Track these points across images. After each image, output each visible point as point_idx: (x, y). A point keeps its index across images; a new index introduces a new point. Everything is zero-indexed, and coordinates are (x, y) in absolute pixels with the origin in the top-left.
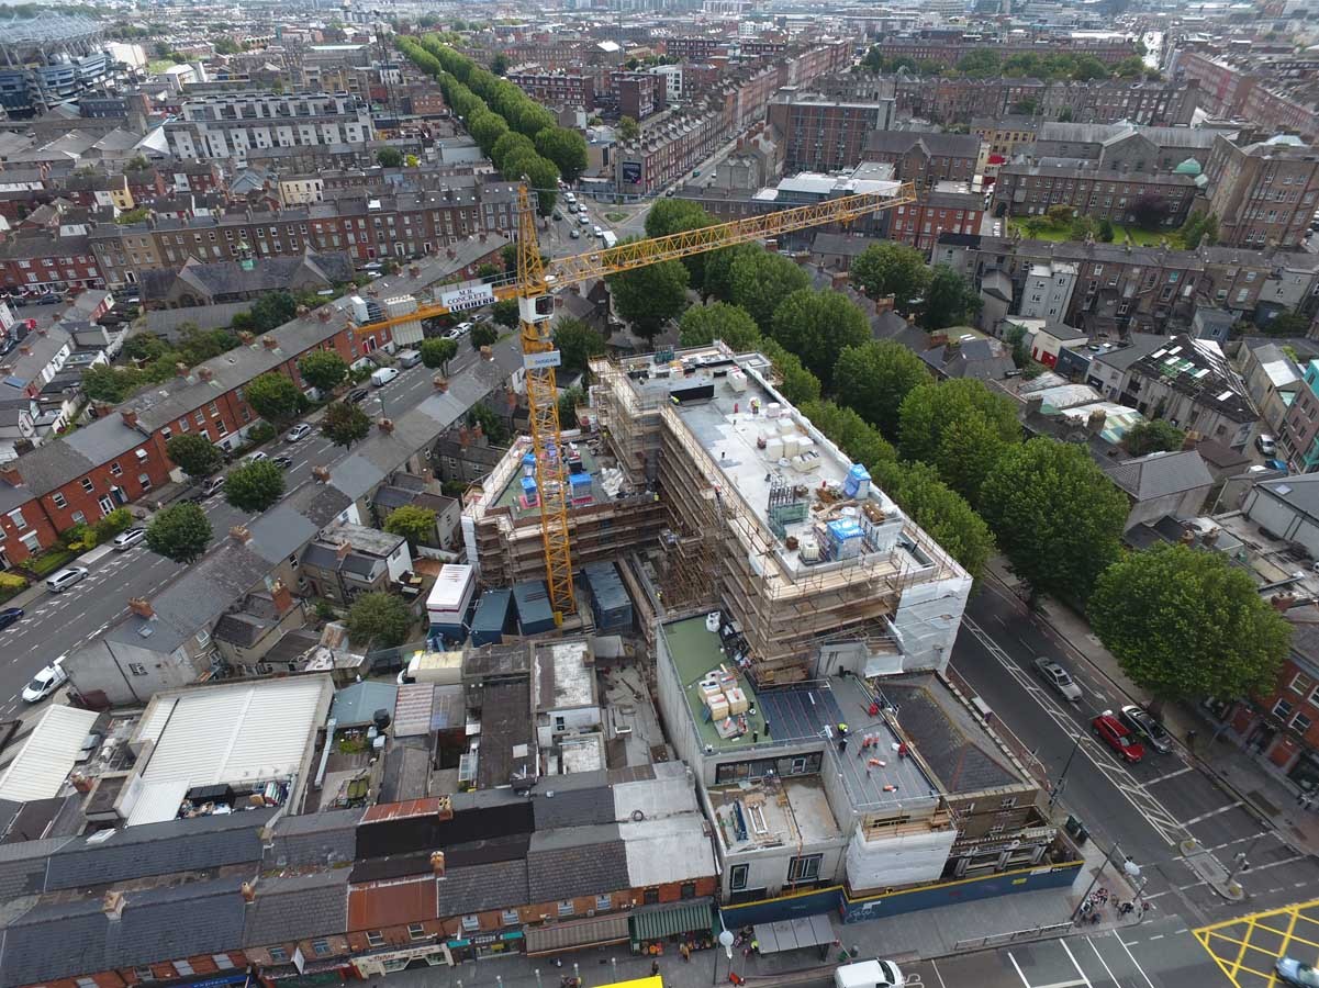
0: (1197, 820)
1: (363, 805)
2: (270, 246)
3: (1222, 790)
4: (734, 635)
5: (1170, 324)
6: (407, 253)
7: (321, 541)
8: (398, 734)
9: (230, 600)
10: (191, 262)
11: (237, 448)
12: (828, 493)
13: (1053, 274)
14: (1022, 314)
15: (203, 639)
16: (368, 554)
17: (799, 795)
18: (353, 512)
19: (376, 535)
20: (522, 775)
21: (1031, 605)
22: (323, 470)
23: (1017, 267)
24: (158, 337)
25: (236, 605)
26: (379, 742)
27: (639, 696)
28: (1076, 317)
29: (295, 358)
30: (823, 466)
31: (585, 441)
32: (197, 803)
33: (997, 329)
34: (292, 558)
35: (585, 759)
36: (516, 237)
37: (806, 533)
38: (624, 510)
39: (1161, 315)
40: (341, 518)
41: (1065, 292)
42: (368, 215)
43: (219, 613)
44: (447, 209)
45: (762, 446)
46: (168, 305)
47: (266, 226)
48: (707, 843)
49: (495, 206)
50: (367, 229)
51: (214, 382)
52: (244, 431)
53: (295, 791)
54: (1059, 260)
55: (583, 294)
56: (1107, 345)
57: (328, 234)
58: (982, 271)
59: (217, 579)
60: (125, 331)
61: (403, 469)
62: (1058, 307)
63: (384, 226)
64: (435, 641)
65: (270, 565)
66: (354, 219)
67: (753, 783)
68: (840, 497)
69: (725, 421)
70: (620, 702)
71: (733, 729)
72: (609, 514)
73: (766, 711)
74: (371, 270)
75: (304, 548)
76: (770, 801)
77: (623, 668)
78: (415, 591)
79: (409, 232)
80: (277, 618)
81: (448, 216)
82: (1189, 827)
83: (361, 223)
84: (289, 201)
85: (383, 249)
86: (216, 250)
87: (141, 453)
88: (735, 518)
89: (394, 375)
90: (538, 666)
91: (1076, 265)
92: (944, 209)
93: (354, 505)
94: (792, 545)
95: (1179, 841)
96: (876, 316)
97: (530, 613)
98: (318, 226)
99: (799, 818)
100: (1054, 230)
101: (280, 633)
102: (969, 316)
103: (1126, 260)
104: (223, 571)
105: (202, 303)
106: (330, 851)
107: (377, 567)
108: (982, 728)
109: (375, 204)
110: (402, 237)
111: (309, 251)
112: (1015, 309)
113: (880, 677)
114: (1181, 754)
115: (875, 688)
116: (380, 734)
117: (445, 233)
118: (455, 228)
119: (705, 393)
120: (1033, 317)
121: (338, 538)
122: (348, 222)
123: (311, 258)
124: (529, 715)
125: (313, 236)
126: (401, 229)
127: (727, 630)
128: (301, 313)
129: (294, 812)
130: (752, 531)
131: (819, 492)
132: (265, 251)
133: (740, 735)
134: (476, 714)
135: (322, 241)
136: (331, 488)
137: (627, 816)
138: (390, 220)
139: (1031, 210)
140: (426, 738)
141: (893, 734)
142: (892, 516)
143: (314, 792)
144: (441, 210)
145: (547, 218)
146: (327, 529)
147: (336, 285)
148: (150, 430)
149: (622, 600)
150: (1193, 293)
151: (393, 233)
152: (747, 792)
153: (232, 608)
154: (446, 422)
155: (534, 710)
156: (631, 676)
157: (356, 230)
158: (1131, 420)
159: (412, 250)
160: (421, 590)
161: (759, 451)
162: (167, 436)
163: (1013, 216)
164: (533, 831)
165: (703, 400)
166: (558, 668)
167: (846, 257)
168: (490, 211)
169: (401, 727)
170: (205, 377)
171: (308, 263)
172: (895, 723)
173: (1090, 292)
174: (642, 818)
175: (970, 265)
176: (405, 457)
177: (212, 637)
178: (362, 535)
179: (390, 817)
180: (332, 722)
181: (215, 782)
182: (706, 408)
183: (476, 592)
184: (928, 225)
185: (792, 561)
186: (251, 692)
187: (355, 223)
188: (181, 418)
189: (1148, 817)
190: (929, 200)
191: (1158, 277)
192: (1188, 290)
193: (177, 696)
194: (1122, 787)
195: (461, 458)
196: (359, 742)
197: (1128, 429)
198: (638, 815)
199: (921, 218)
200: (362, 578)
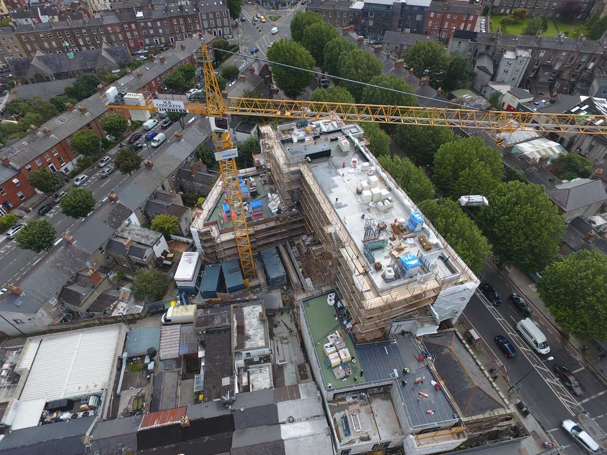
0: (587, 400)
1: (141, 414)
2: (84, 41)
3: (600, 381)
4: (342, 308)
5: (578, 86)
6: (161, 43)
7: (117, 236)
8: (162, 358)
9: (67, 278)
10: (39, 53)
11: (72, 171)
12: (398, 227)
13: (517, 57)
14: (497, 80)
15: (53, 301)
16: (142, 244)
17: (379, 405)
18: (134, 218)
19: (147, 232)
20: (227, 398)
21: (500, 266)
22: (114, 196)
23: (497, 52)
24: (25, 101)
25: (71, 280)
26: (151, 366)
27: (291, 331)
28: (527, 83)
29: (99, 117)
30: (395, 207)
31: (258, 175)
32: (52, 411)
33: (483, 89)
34: (101, 249)
35: (262, 379)
36: (220, 32)
37: (386, 257)
38: (281, 222)
39: (573, 80)
40: (127, 222)
41: (522, 68)
42: (136, 21)
43: (61, 287)
44: (181, 16)
45: (359, 193)
46: (29, 81)
47: (80, 29)
48: (329, 439)
49: (207, 14)
50: (137, 29)
51: (53, 135)
52: (75, 161)
53: (105, 401)
54: (520, 48)
55: (257, 73)
56: (544, 101)
57: (115, 33)
58: (476, 55)
59: (58, 267)
60: (7, 96)
61: (160, 188)
62: (517, 76)
63: (146, 27)
64: (181, 296)
65: (88, 255)
66: (129, 24)
67: (354, 398)
68: (405, 230)
69: (338, 174)
70: (280, 335)
71: (342, 374)
72: (272, 224)
73: (361, 359)
74: (141, 54)
75: (108, 241)
76: (363, 409)
77: (282, 313)
78: (170, 263)
79: (161, 31)
80: (93, 287)
81: (181, 21)
82: (583, 405)
83: (133, 26)
84: (95, 10)
85: (147, 41)
86: (54, 43)
87: (15, 181)
88: (344, 247)
89: (155, 123)
90: (235, 320)
91: (530, 51)
92: (456, 14)
93: (134, 213)
94: (378, 268)
95: (577, 414)
96: (419, 87)
97: (232, 281)
98: (109, 29)
99: (378, 420)
100: (515, 23)
101: (97, 294)
102: (469, 83)
103: (559, 47)
104: (61, 262)
105: (48, 80)
106: (123, 446)
107: (148, 253)
108: (482, 370)
109: (140, 14)
110: (157, 34)
111: (104, 46)
112: (493, 78)
113: (424, 336)
114: (578, 359)
115: (422, 344)
116: (151, 360)
117: (181, 32)
118: (186, 27)
119: (326, 154)
120: (502, 83)
121: (126, 235)
122: (126, 26)
123: (106, 50)
124: (231, 353)
125: (107, 34)
126: (156, 29)
127: (339, 304)
128: (100, 89)
129: (105, 417)
130: (355, 257)
131: (393, 226)
132: (82, 43)
133: (346, 377)
134: (203, 344)
135: (113, 37)
136: (120, 205)
137: (285, 419)
138: (149, 24)
139: (502, 11)
140: (178, 361)
141: (432, 374)
142: (437, 245)
143: (117, 398)
144: (177, 17)
145: (237, 20)
146: (119, 230)
147: (122, 66)
148: (18, 167)
149: (281, 272)
150: (594, 67)
151: (152, 32)
152: (350, 404)
153: (68, 282)
154: (183, 158)
155: (233, 351)
156: (286, 318)
157: (131, 31)
158: (557, 151)
159: (163, 41)
160: (173, 263)
161: (357, 196)
162: (30, 169)
163: (493, 15)
164: (234, 430)
165: (325, 158)
166: (246, 322)
167: (402, 46)
168: (204, 17)
169: (163, 354)
170: (47, 133)
171: (104, 54)
172: (433, 368)
173: (535, 67)
174: (293, 421)
175: (470, 51)
176: (161, 182)
177: (58, 299)
178: (139, 232)
179: (156, 425)
180: (125, 355)
181: (61, 397)
182: (326, 164)
183: (202, 267)
184: (447, 23)
185: (378, 279)
186: (81, 335)
187: (130, 27)
188: (36, 158)
189: (560, 398)
190: (449, 8)
191: (575, 58)
192: (591, 65)
193: (41, 339)
194: (547, 380)
195: (192, 180)
196: (140, 365)
197: (556, 157)
198: (291, 419)
199: (443, 19)
200: (140, 259)
